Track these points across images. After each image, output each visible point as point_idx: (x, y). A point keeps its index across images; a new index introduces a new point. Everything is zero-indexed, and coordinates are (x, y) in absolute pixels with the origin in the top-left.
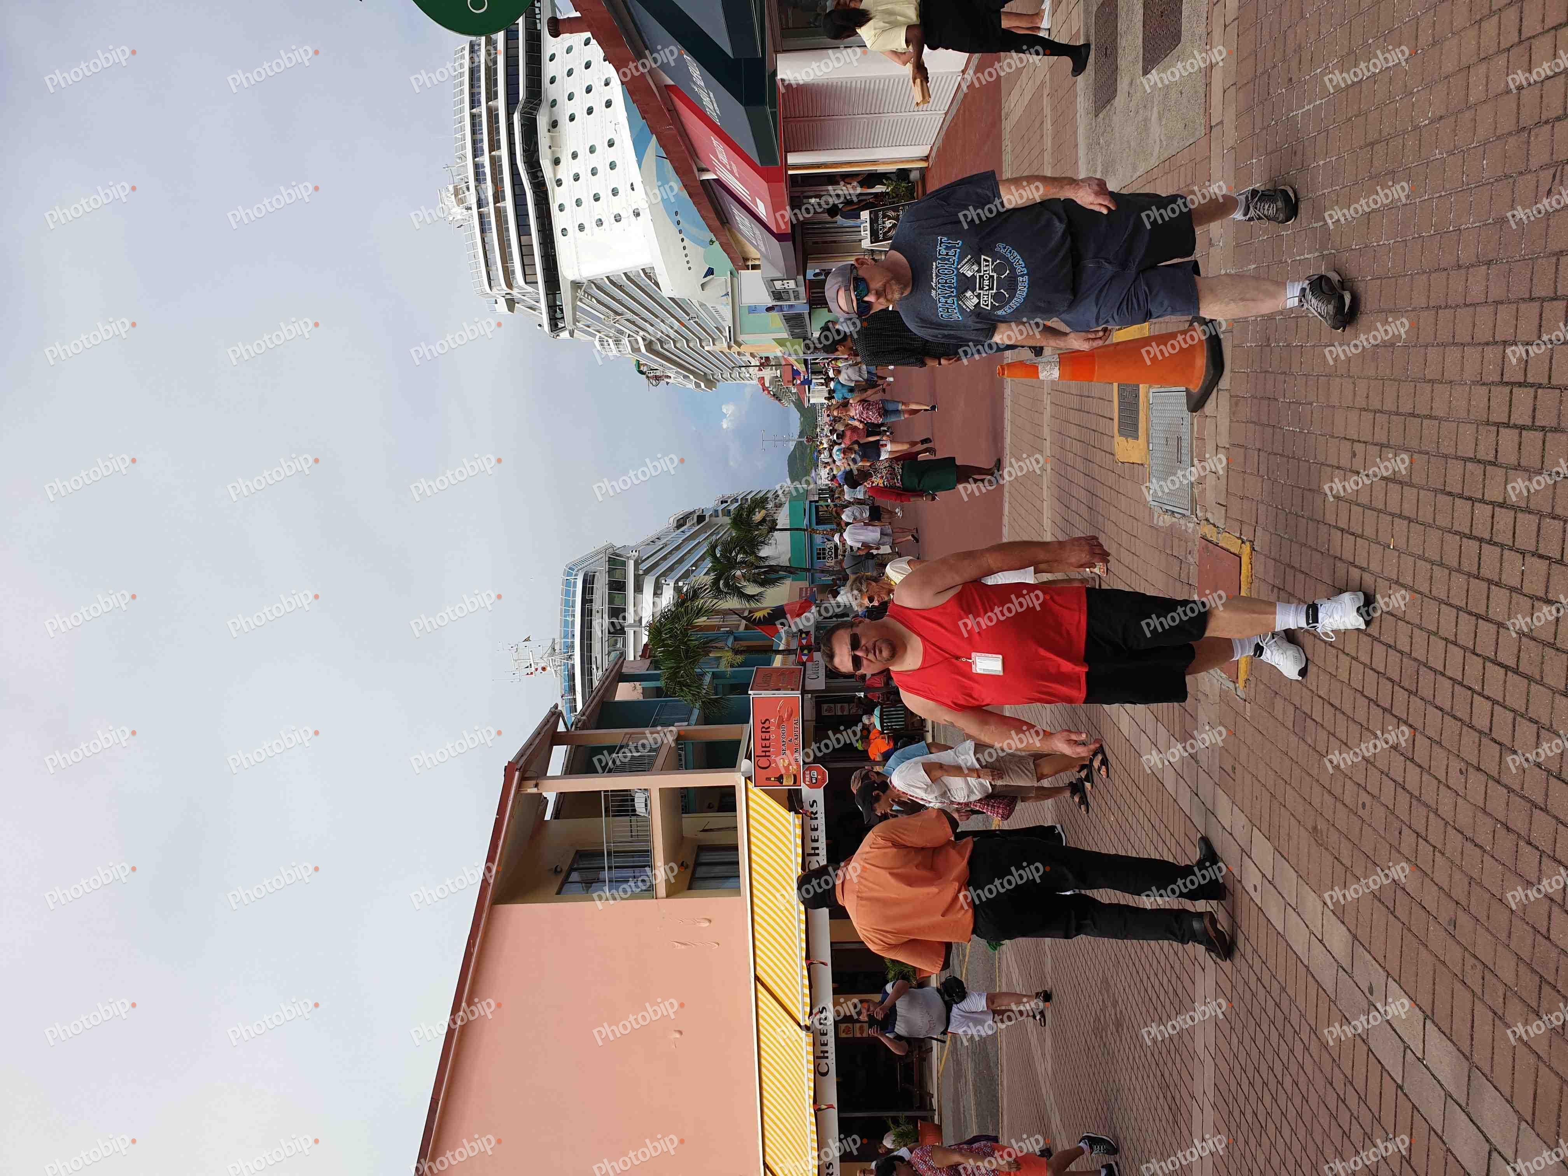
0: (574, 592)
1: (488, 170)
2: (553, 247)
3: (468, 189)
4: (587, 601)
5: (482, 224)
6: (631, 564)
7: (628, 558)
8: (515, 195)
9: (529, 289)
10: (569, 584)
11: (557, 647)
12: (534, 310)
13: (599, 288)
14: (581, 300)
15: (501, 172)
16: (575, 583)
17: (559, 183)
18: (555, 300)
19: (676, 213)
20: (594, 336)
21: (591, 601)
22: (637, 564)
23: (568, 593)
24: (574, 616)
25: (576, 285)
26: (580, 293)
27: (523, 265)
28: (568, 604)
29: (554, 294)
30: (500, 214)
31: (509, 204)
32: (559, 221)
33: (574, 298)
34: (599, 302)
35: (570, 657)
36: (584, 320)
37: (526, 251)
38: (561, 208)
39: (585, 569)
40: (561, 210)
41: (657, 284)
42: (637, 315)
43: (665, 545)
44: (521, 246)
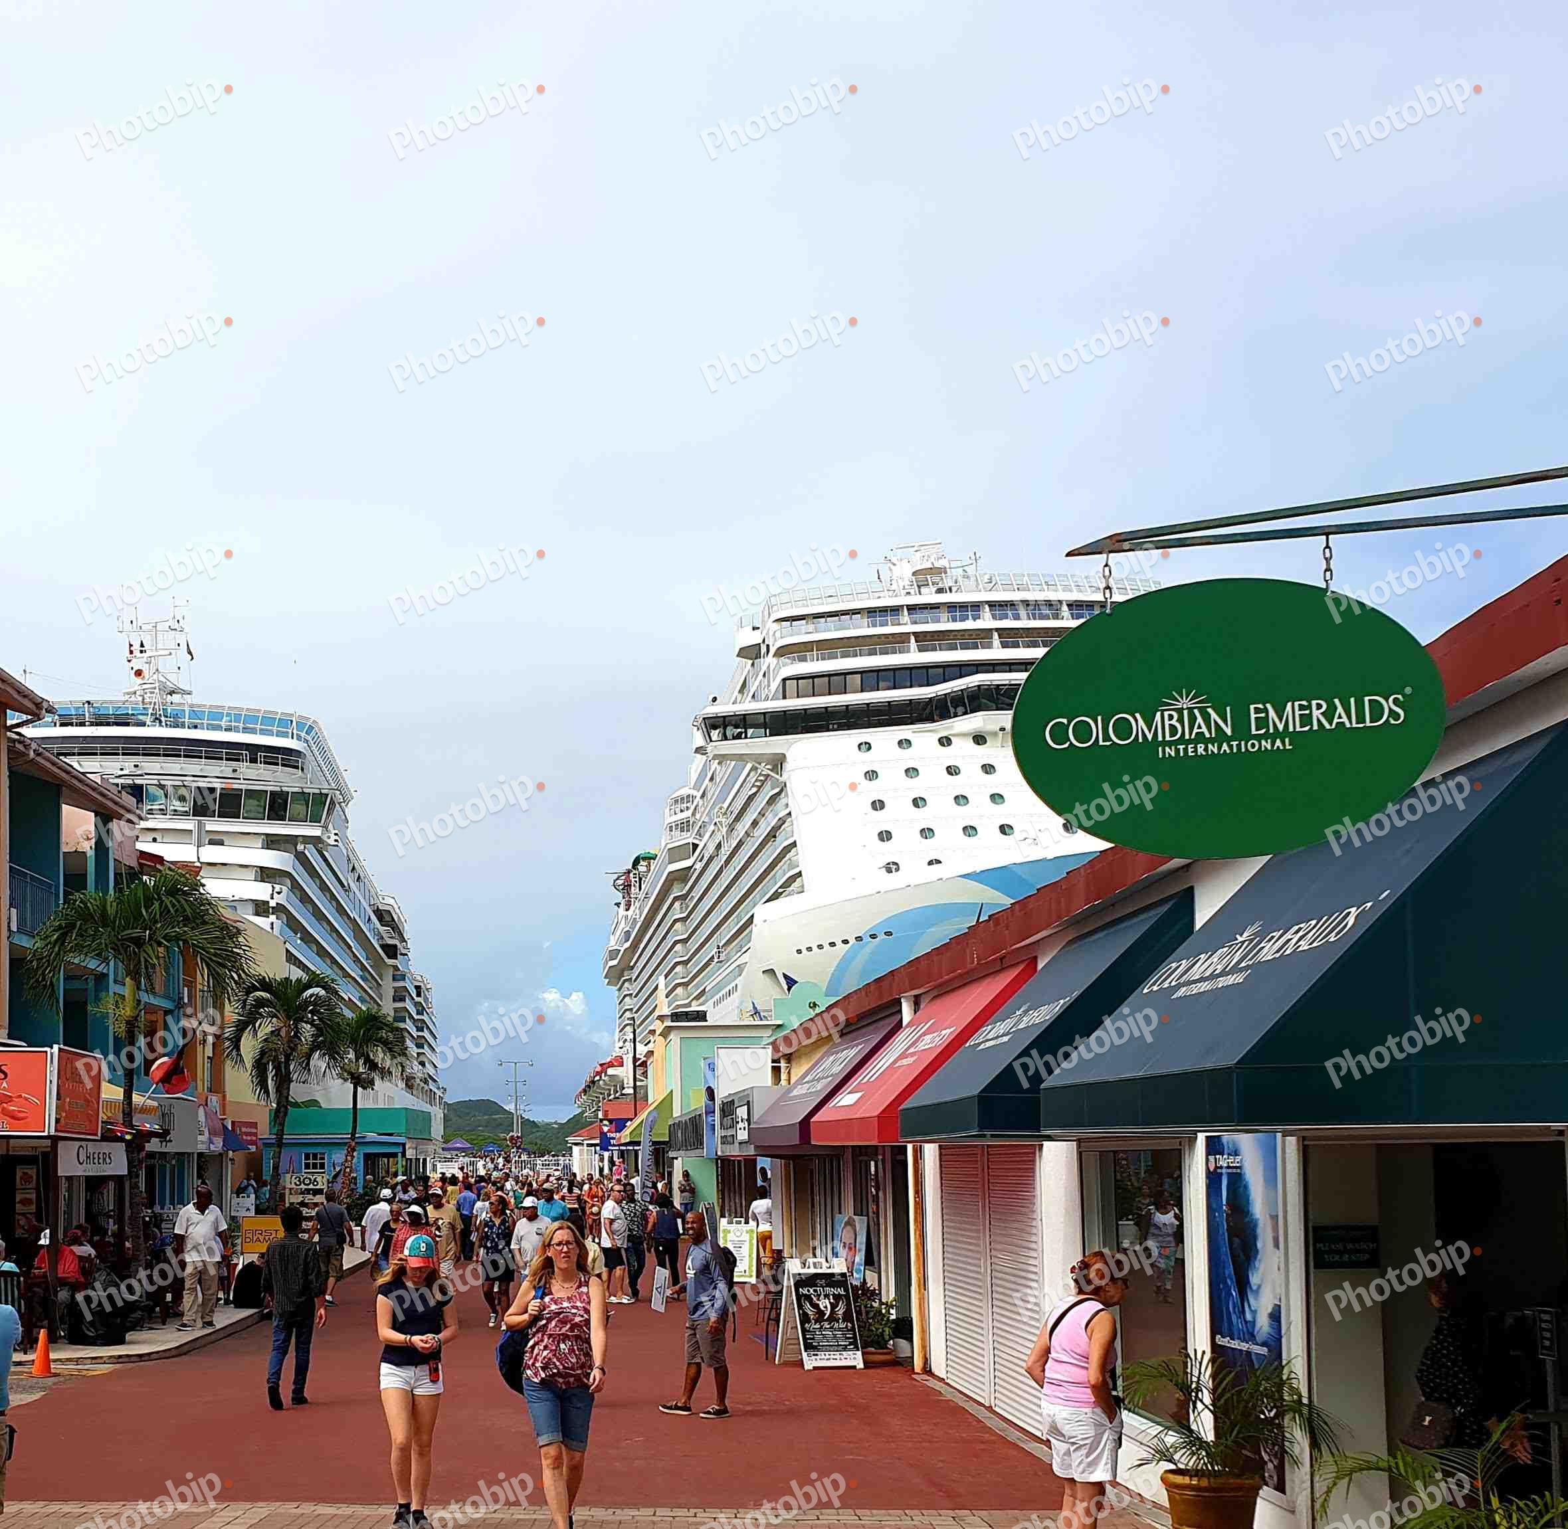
0: (270, 733)
1: (970, 624)
2: (841, 727)
3: (940, 591)
4: (254, 753)
5: (884, 610)
6: (316, 832)
7: (325, 827)
8: (926, 668)
9: (775, 684)
10: (284, 724)
11: (176, 698)
12: (741, 691)
13: (773, 800)
14: (754, 769)
15: (965, 647)
16: (285, 735)
17: (945, 741)
18: (756, 726)
19: (889, 934)
20: (696, 787)
21: (253, 760)
22: (316, 841)
23: (269, 722)
24: (228, 729)
25: (778, 762)
26: (765, 769)
27: (812, 677)
28: (249, 721)
29: (764, 726)
30: (898, 642)
31: (914, 657)
32: (884, 738)
33: (758, 759)
34: (751, 798)
35: (157, 719)
36: (722, 772)
37: (836, 681)
38: (904, 743)
39: (308, 753)
40: (900, 743)
41: (775, 896)
42: (727, 862)
43: (346, 889)
44: (845, 674)
